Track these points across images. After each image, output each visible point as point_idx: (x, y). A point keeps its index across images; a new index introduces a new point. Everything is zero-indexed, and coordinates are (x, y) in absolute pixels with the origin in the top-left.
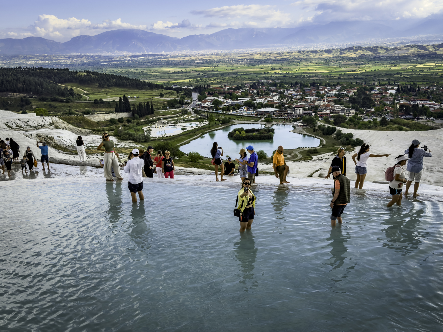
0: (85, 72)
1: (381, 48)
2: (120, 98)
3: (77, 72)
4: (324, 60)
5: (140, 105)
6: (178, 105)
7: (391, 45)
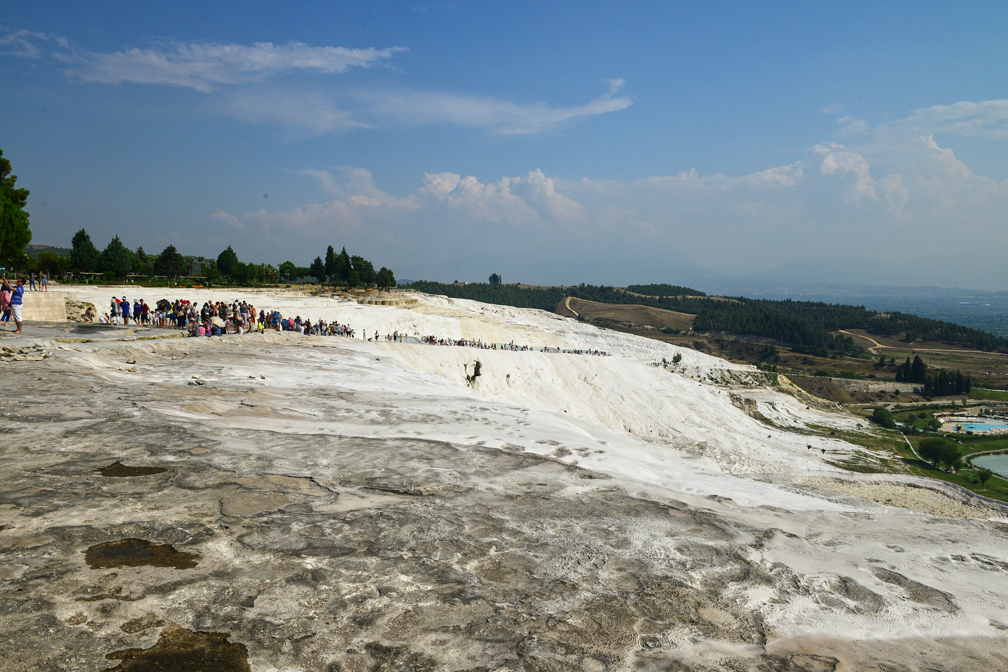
2: (908, 360)
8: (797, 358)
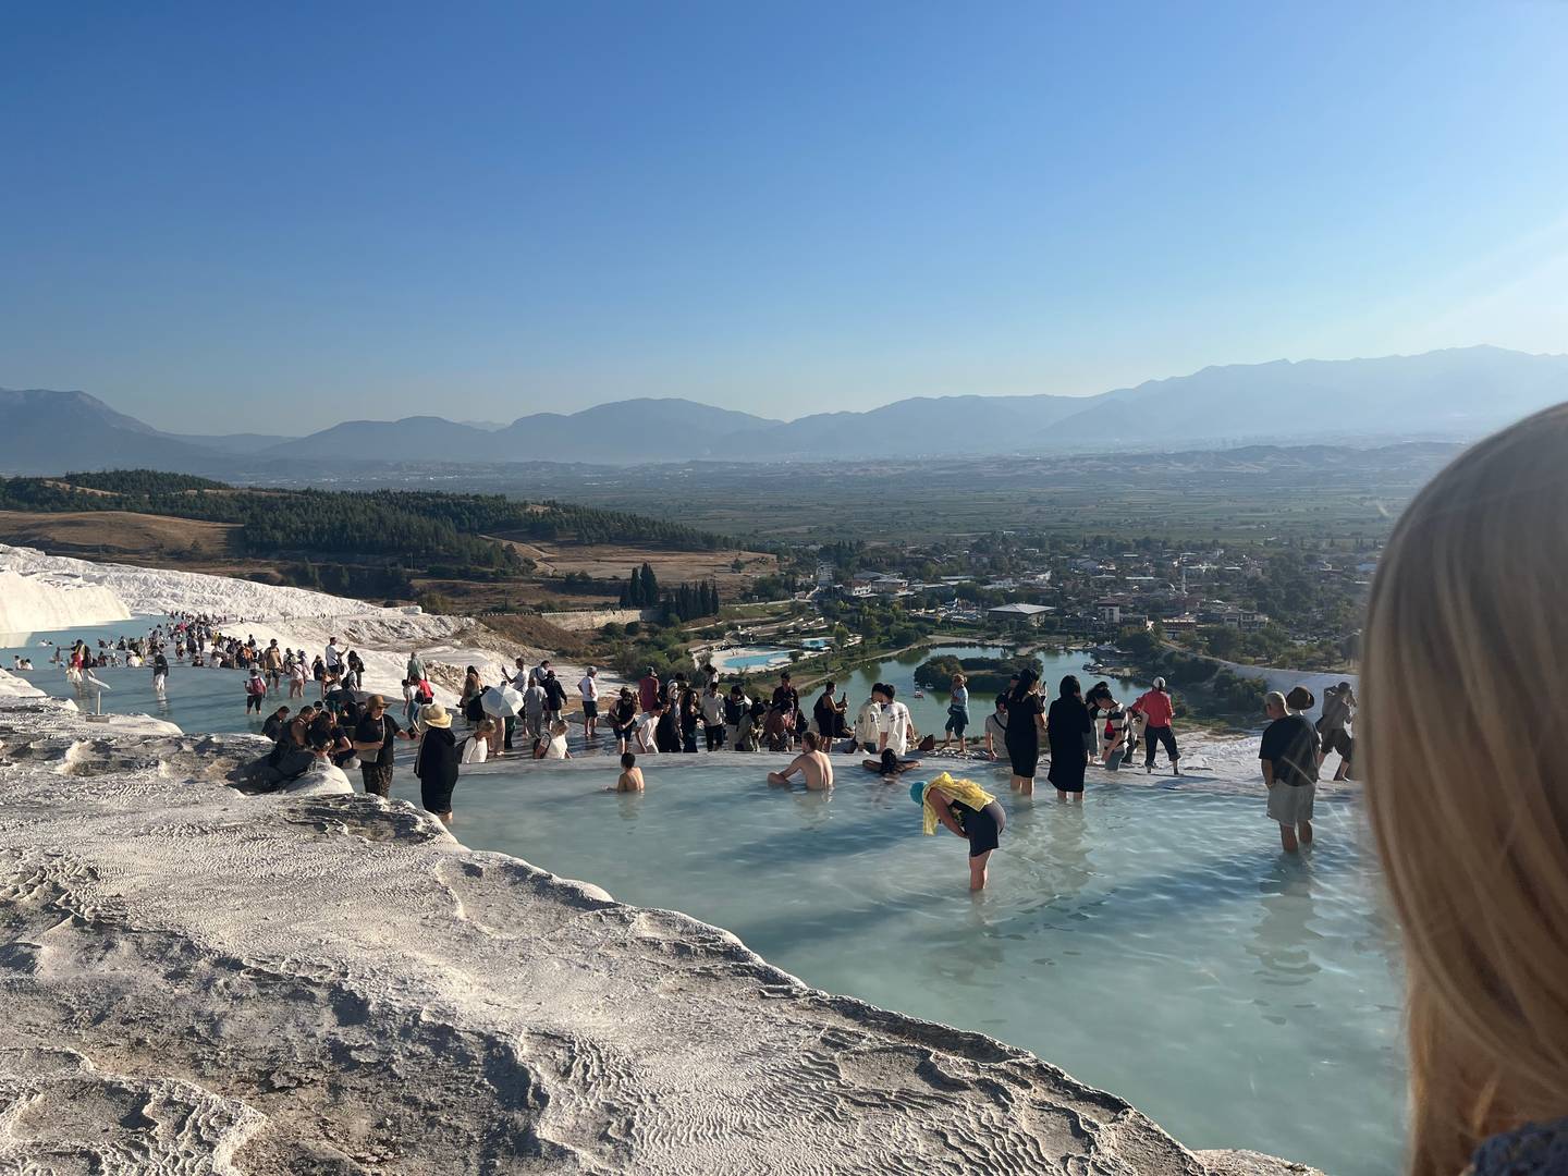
0: (544, 505)
2: (635, 571)
3: (525, 505)
5: (684, 591)
6: (782, 592)
7: (1359, 443)
8: (440, 586)
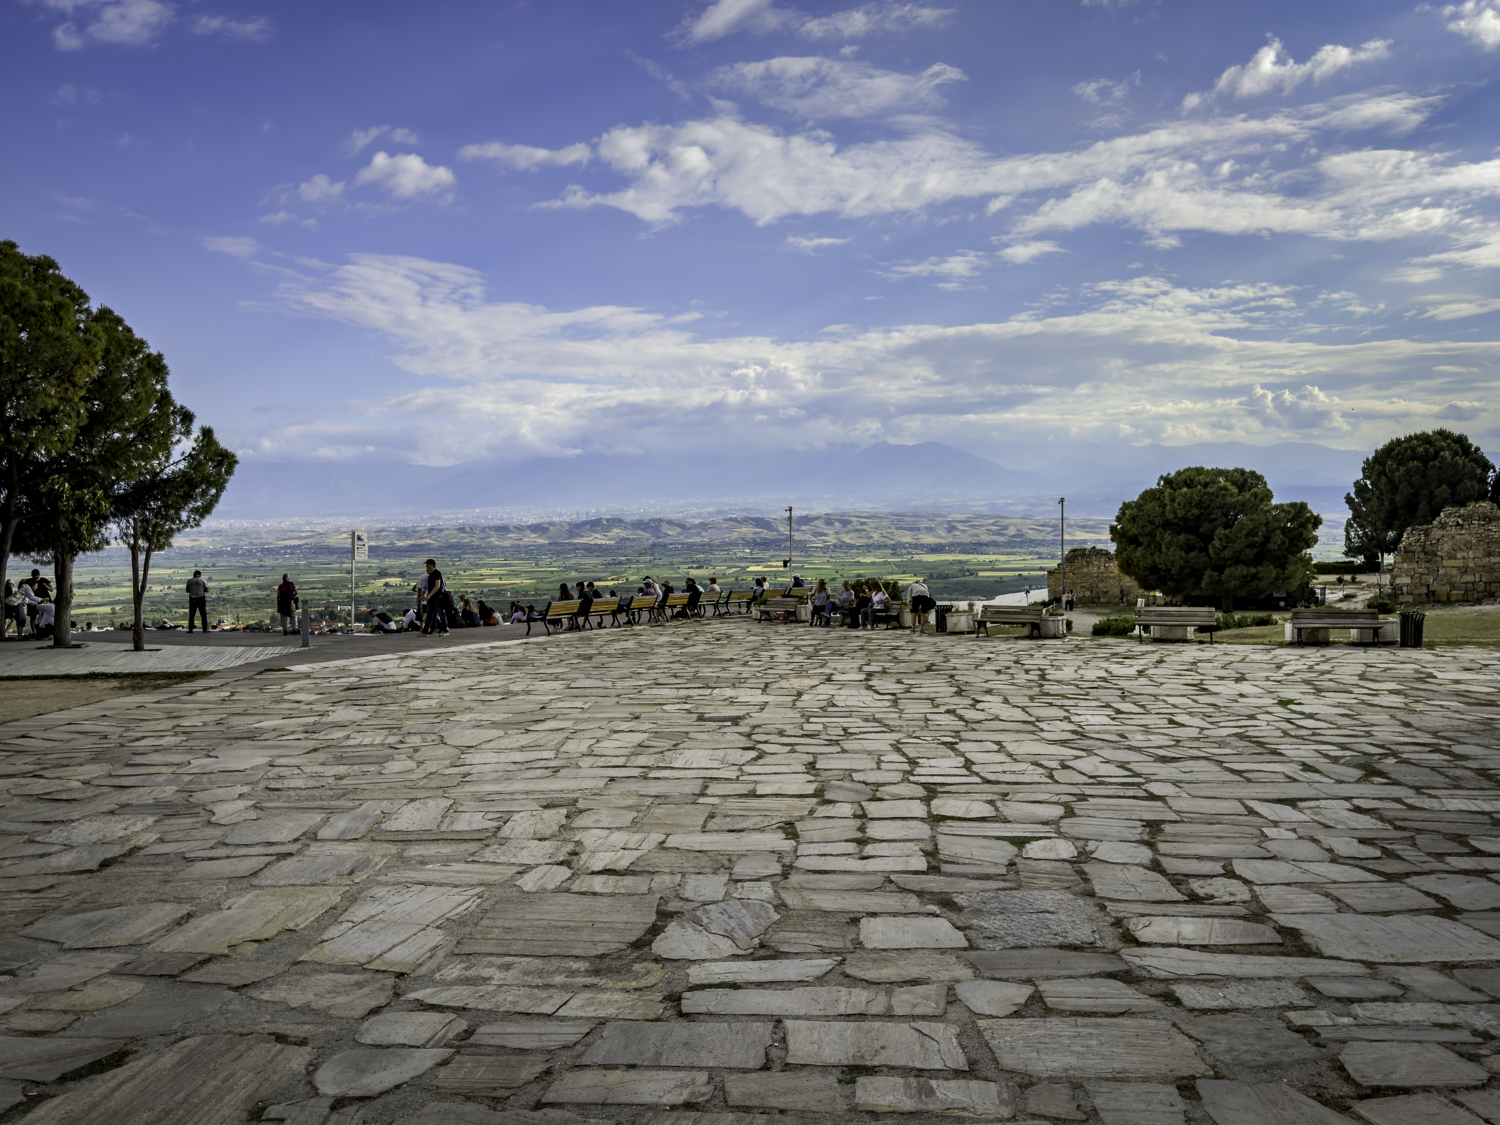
1: (670, 522)
4: (526, 553)
7: (694, 517)
